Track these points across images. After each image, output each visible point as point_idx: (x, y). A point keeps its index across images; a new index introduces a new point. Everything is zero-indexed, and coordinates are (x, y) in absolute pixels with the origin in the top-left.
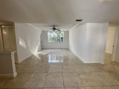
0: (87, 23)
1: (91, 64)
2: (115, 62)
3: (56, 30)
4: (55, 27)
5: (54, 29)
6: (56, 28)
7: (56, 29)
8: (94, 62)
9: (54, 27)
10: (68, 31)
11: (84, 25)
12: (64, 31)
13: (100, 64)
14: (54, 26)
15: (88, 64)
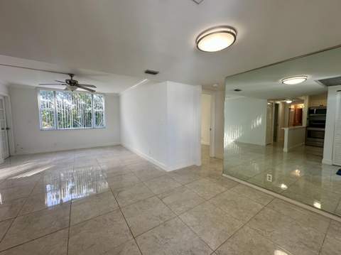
0: (168, 82)
1: (180, 170)
2: (215, 158)
3: (79, 89)
4: (74, 78)
5: (73, 84)
6: (80, 83)
7: (79, 86)
8: (185, 166)
9: (70, 78)
10: (117, 94)
11: (160, 84)
12: (104, 94)
13: (194, 167)
14: (71, 75)
15: (175, 172)
